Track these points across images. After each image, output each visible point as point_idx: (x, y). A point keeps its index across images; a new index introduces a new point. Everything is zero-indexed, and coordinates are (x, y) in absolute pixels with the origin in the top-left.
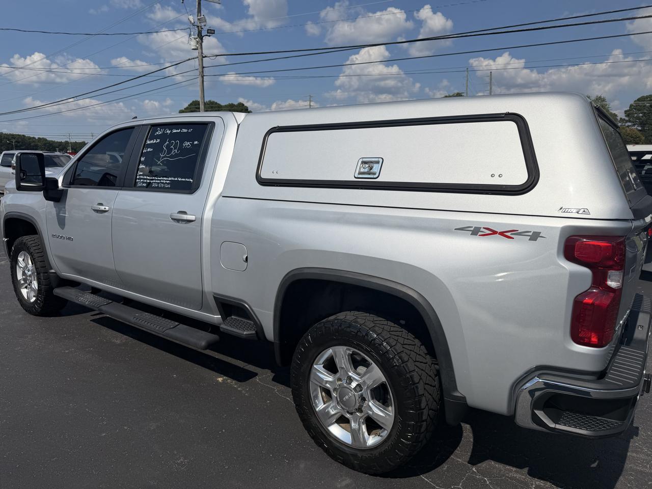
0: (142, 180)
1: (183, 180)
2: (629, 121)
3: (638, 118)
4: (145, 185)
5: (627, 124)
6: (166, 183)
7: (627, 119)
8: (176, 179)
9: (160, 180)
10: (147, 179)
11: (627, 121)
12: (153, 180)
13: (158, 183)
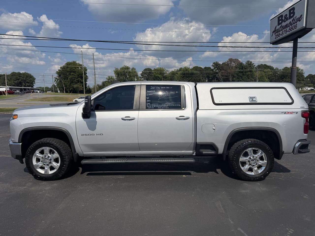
0: (150, 106)
2: (143, 78)
3: (145, 77)
5: (142, 79)
6: (166, 107)
7: (142, 77)
10: (154, 106)
11: (142, 78)
12: (158, 105)
13: (161, 107)
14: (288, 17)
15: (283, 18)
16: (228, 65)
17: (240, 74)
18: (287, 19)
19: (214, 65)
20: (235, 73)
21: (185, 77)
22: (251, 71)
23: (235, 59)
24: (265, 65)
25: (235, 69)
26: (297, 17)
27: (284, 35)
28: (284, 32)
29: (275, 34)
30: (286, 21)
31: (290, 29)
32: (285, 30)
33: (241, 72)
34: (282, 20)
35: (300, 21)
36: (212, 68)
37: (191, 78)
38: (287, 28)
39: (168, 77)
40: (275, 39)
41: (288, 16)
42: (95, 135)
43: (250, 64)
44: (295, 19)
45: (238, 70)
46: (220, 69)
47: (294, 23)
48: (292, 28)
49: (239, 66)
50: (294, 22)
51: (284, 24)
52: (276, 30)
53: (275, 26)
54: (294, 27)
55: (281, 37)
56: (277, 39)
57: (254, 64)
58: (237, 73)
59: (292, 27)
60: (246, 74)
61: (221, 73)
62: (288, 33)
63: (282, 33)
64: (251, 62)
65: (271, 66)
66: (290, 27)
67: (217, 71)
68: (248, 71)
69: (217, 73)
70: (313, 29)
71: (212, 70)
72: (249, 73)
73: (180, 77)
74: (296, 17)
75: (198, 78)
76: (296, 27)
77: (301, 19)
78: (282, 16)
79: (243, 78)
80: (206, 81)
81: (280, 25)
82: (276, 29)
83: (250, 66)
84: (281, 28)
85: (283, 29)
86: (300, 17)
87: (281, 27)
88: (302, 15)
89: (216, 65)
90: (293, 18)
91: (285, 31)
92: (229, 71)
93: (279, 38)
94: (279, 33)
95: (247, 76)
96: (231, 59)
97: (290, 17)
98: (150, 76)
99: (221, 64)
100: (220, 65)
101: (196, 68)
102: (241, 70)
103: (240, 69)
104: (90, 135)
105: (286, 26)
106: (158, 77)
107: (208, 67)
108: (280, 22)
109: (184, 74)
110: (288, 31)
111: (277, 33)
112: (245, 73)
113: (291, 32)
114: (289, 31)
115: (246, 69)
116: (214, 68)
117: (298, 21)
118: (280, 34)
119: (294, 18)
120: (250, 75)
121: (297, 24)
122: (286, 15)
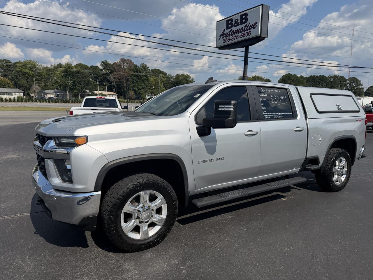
0: (267, 115)
1: (288, 113)
4: (270, 117)
6: (281, 115)
8: (285, 113)
9: (277, 114)
10: (270, 115)
12: (273, 114)
13: (277, 116)
14: (239, 23)
15: (234, 23)
16: (120, 66)
17: (135, 78)
18: (238, 24)
19: (103, 64)
20: (129, 77)
21: (68, 77)
22: (146, 76)
23: (128, 60)
24: (158, 70)
25: (129, 71)
26: (251, 24)
27: (235, 41)
28: (234, 37)
29: (223, 38)
30: (236, 26)
31: (243, 35)
32: (235, 35)
33: (136, 76)
34: (231, 24)
35: (254, 28)
36: (101, 68)
37: (77, 79)
38: (238, 34)
39: (43, 75)
40: (223, 43)
41: (239, 21)
42: (215, 160)
43: (145, 67)
44: (248, 26)
45: (132, 73)
46: (111, 70)
47: (247, 30)
48: (245, 35)
49: (133, 69)
50: (247, 28)
51: (234, 29)
52: (224, 34)
53: (223, 30)
54: (247, 33)
55: (231, 42)
56: (225, 43)
57: (149, 67)
58: (132, 77)
59: (245, 33)
60: (141, 79)
61: (113, 75)
62: (240, 39)
63: (232, 38)
64: (146, 66)
65: (164, 72)
66: (241, 33)
67: (107, 72)
68: (143, 76)
69: (107, 74)
70: (265, 39)
71: (101, 70)
72: (145, 78)
73: (61, 75)
74: (249, 23)
75: (87, 79)
76: (249, 33)
77: (256, 26)
78: (232, 20)
79: (139, 83)
80: (97, 83)
81: (230, 30)
82: (224, 32)
83: (145, 70)
84: (231, 33)
85: (233, 34)
86: (254, 24)
87: (230, 31)
88: (256, 23)
89: (105, 64)
90: (245, 24)
91: (236, 37)
92: (123, 73)
93: (228, 43)
94: (228, 37)
95: (143, 81)
96: (124, 59)
97: (242, 23)
98: (9, 72)
99: (112, 63)
100: (110, 64)
101: (80, 65)
102: (136, 73)
103: (134, 72)
104: (208, 161)
105: (237, 31)
106: (27, 73)
107: (95, 66)
108: (230, 26)
109: (67, 72)
110: (239, 37)
111: (225, 37)
112: (140, 77)
113: (243, 38)
114: (241, 36)
115: (140, 72)
116: (104, 68)
117: (251, 28)
118: (230, 39)
119: (247, 24)
120: (146, 80)
121: (250, 31)
122: (237, 20)
